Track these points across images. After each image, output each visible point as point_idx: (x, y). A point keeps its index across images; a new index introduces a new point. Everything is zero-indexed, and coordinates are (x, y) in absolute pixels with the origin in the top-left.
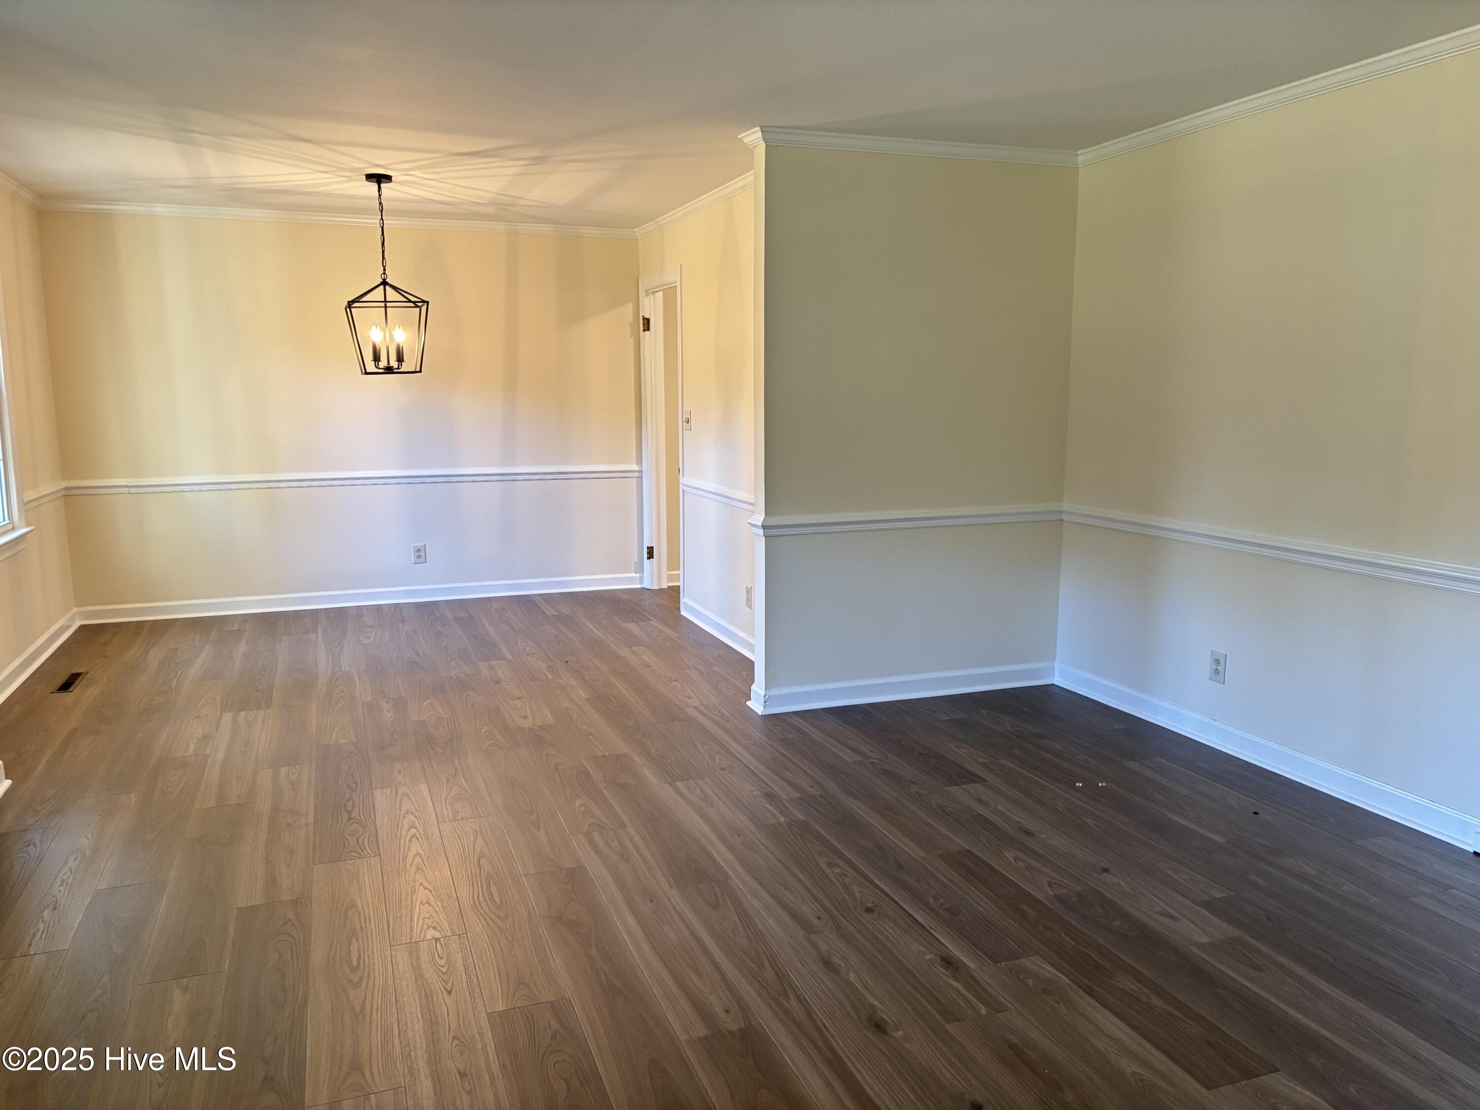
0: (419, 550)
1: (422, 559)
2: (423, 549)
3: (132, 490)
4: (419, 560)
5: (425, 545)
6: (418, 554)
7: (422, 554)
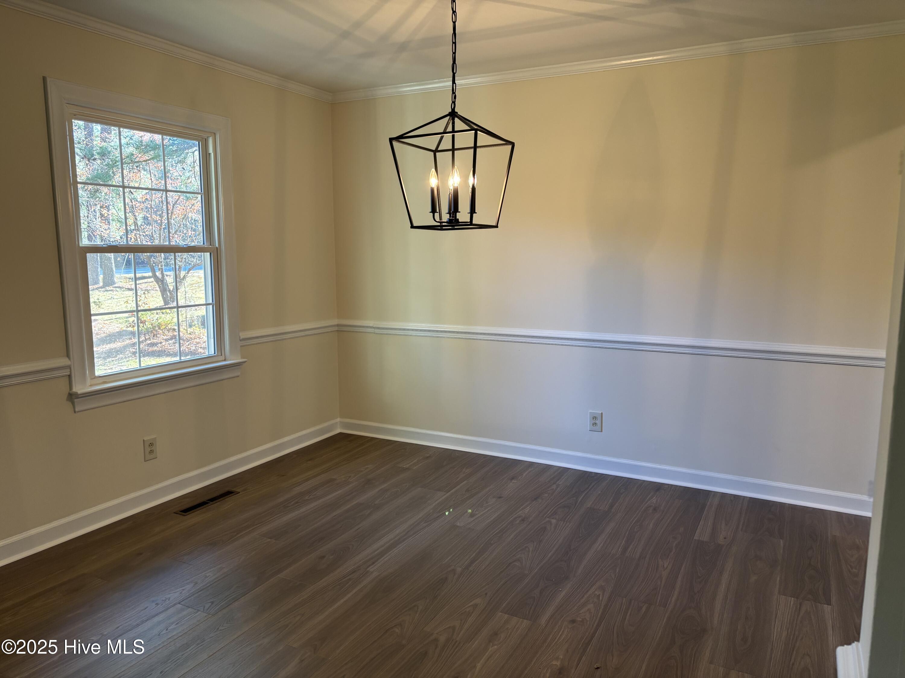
0: (595, 418)
1: (598, 427)
2: (599, 418)
3: (377, 331)
4: (595, 428)
5: (602, 413)
6: (594, 422)
7: (598, 422)
